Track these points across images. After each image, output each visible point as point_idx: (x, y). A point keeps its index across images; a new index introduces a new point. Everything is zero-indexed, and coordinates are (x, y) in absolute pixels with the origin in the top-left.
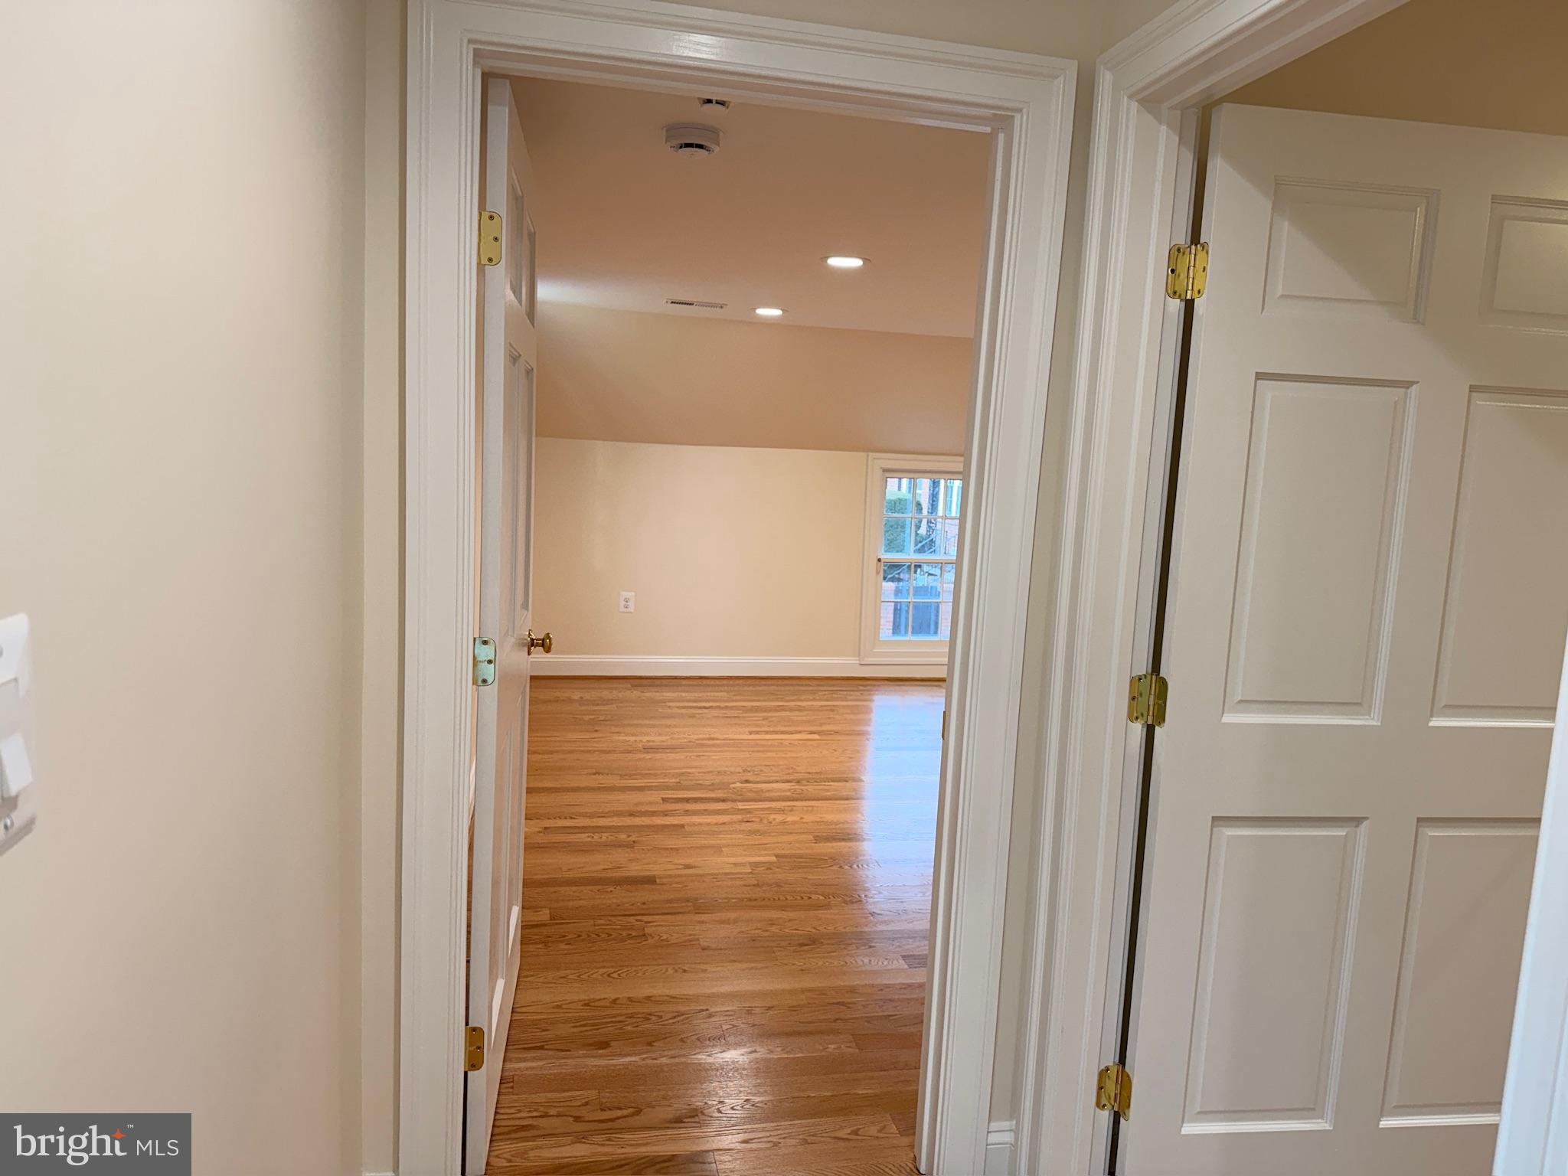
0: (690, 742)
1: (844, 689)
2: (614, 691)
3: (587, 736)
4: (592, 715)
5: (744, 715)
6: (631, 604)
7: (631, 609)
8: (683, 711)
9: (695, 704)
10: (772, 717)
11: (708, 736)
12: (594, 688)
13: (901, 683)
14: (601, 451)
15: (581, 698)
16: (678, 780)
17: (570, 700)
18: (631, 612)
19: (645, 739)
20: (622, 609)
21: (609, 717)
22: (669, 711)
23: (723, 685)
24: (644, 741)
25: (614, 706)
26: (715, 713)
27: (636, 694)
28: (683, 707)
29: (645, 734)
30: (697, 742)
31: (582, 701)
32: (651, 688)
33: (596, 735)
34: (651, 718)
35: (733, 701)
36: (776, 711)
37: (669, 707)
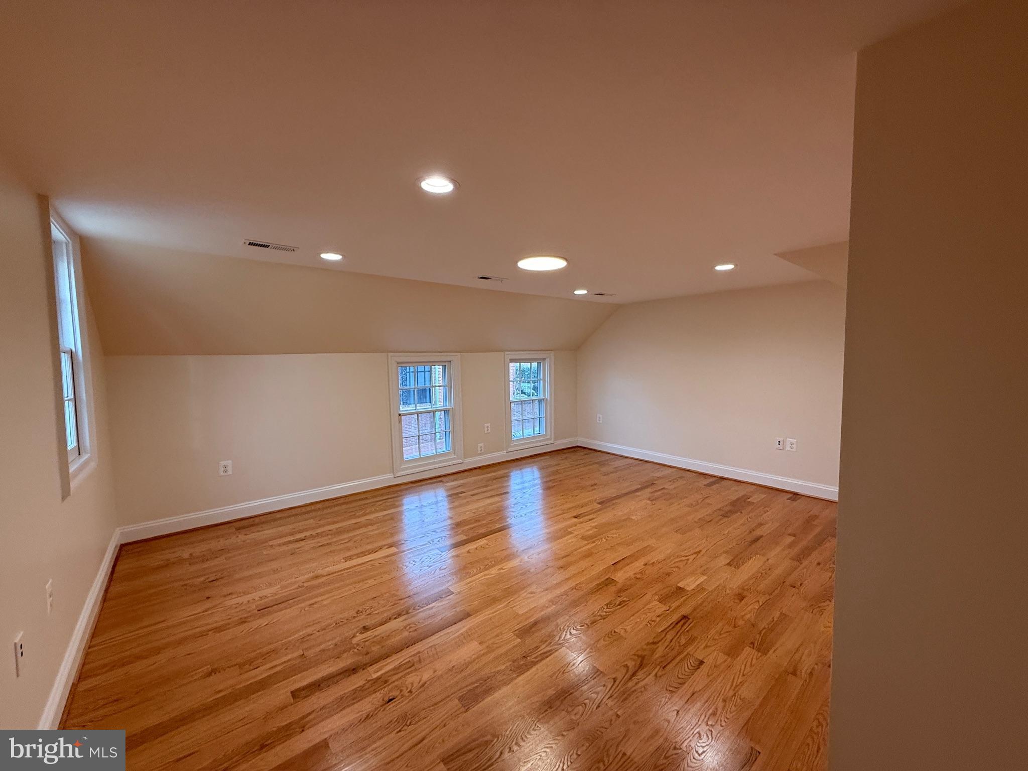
0: (299, 587)
1: (389, 497)
2: (221, 540)
3: (199, 609)
4: (201, 576)
5: (335, 540)
6: (230, 469)
7: (230, 472)
8: (285, 548)
9: (291, 538)
10: (355, 536)
11: (312, 574)
12: (203, 540)
13: (420, 484)
14: (193, 364)
15: (191, 555)
16: (300, 652)
17: (180, 561)
18: (230, 475)
19: (256, 595)
20: (223, 474)
21: (219, 575)
22: (272, 551)
23: (308, 512)
24: (257, 599)
25: (223, 557)
26: (311, 543)
27: (241, 538)
28: (285, 544)
29: (256, 589)
30: (306, 585)
31: (192, 561)
32: (253, 529)
33: (208, 604)
34: (259, 564)
35: (320, 527)
36: (354, 529)
37: (272, 546)
